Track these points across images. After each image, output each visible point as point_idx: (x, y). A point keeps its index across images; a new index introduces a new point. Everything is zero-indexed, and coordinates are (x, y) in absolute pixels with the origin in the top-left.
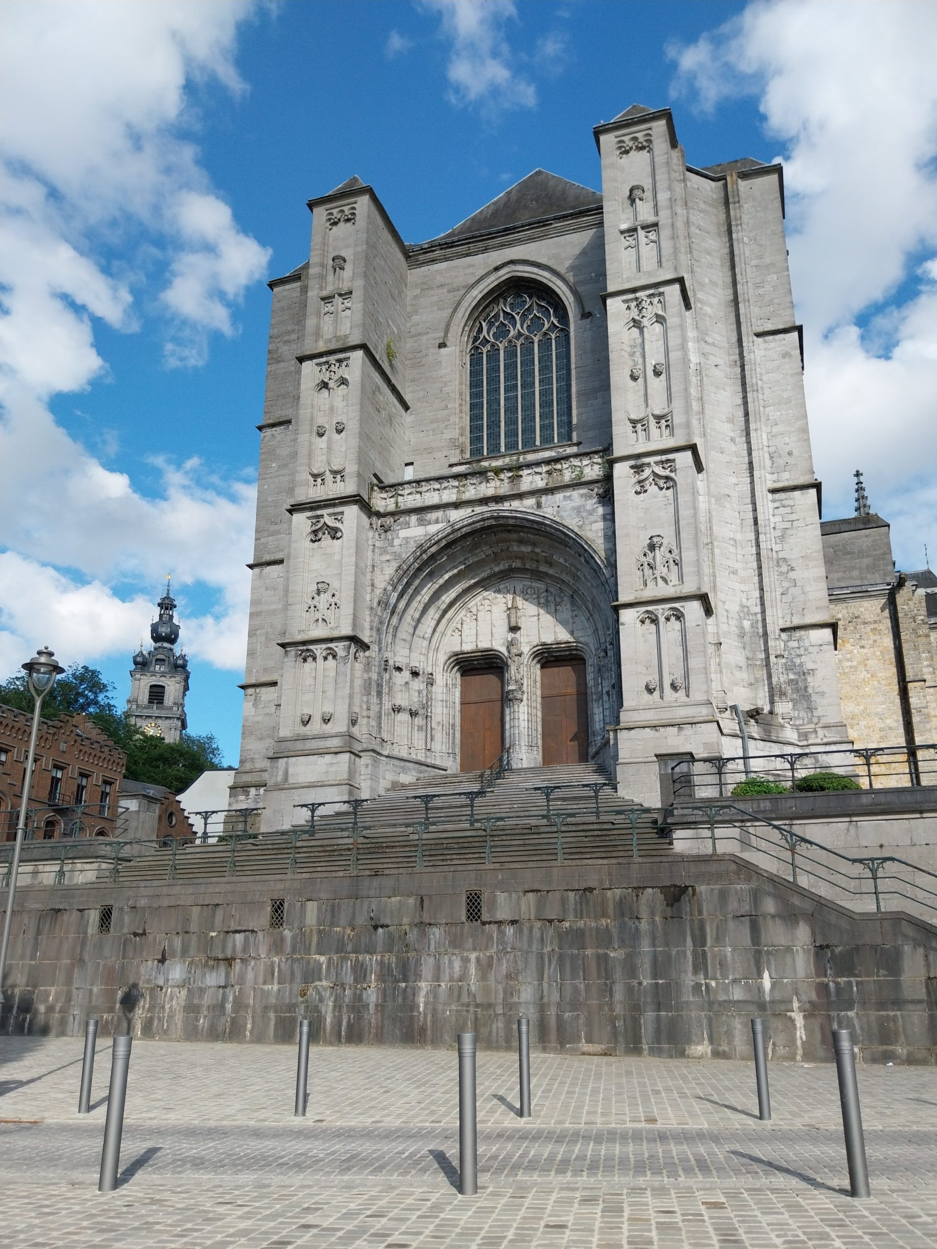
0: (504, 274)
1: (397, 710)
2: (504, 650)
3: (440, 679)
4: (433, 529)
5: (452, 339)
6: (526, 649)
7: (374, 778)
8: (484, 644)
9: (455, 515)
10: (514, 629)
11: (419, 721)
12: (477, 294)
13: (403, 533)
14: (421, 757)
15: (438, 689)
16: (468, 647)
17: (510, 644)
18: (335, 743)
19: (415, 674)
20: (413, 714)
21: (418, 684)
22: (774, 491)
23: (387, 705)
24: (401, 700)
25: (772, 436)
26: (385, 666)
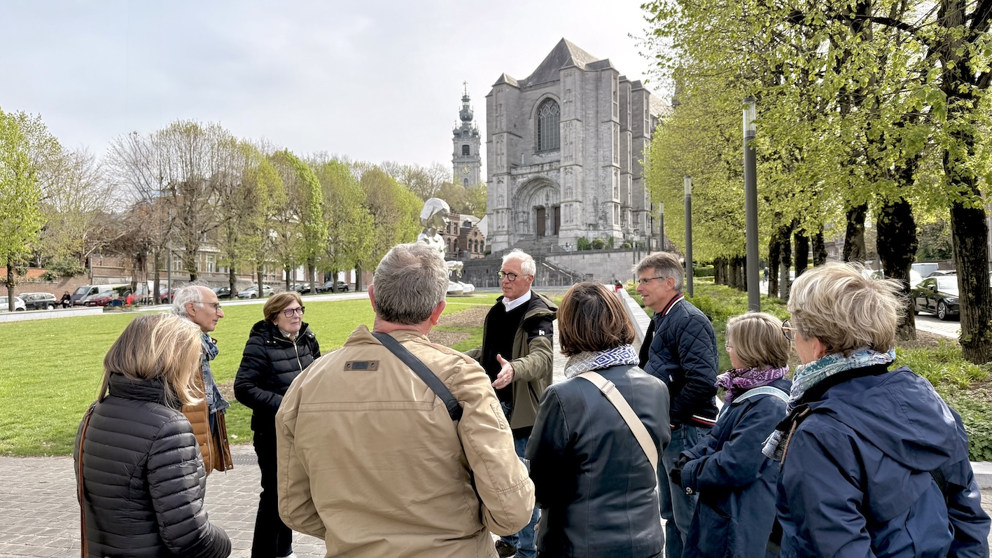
0: (545, 96)
1: (520, 222)
2: (545, 206)
3: (531, 213)
4: (525, 179)
5: (533, 116)
6: (550, 206)
7: (514, 239)
8: (541, 204)
9: (530, 176)
10: (547, 200)
11: (526, 224)
12: (538, 102)
13: (519, 180)
14: (526, 233)
15: (531, 216)
16: (537, 205)
17: (547, 204)
18: (505, 233)
19: (524, 212)
20: (524, 223)
21: (526, 215)
22: (603, 167)
23: (517, 222)
24: (521, 220)
25: (604, 152)
26: (516, 213)
